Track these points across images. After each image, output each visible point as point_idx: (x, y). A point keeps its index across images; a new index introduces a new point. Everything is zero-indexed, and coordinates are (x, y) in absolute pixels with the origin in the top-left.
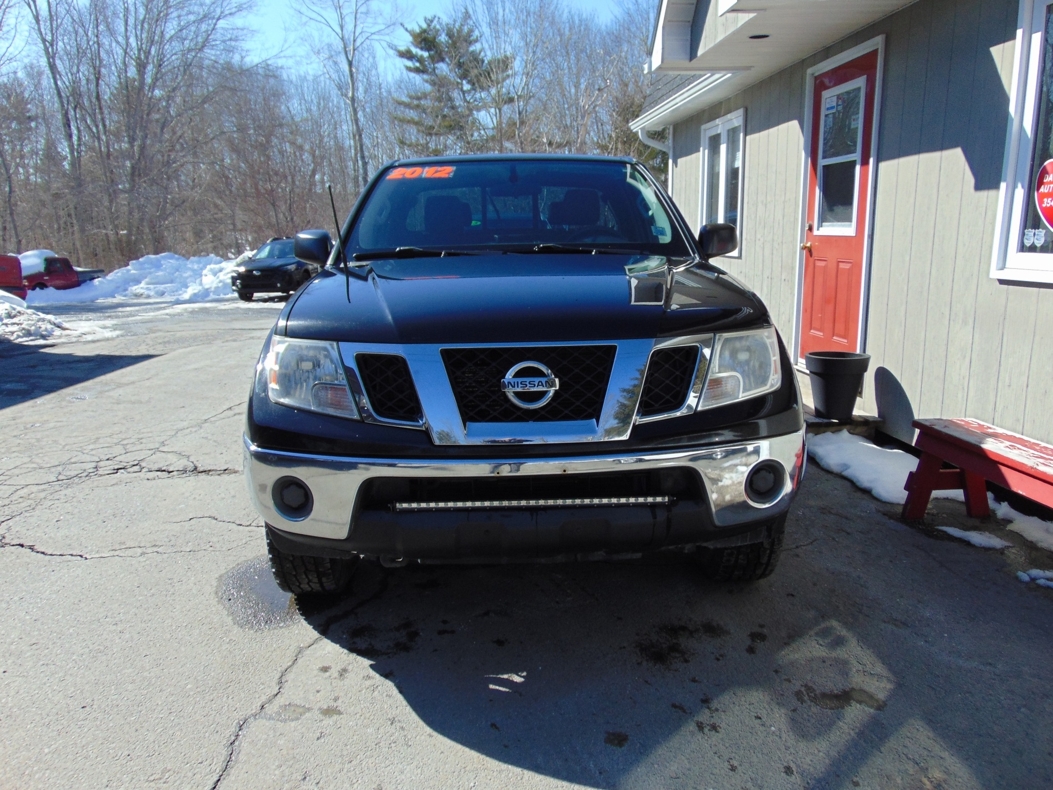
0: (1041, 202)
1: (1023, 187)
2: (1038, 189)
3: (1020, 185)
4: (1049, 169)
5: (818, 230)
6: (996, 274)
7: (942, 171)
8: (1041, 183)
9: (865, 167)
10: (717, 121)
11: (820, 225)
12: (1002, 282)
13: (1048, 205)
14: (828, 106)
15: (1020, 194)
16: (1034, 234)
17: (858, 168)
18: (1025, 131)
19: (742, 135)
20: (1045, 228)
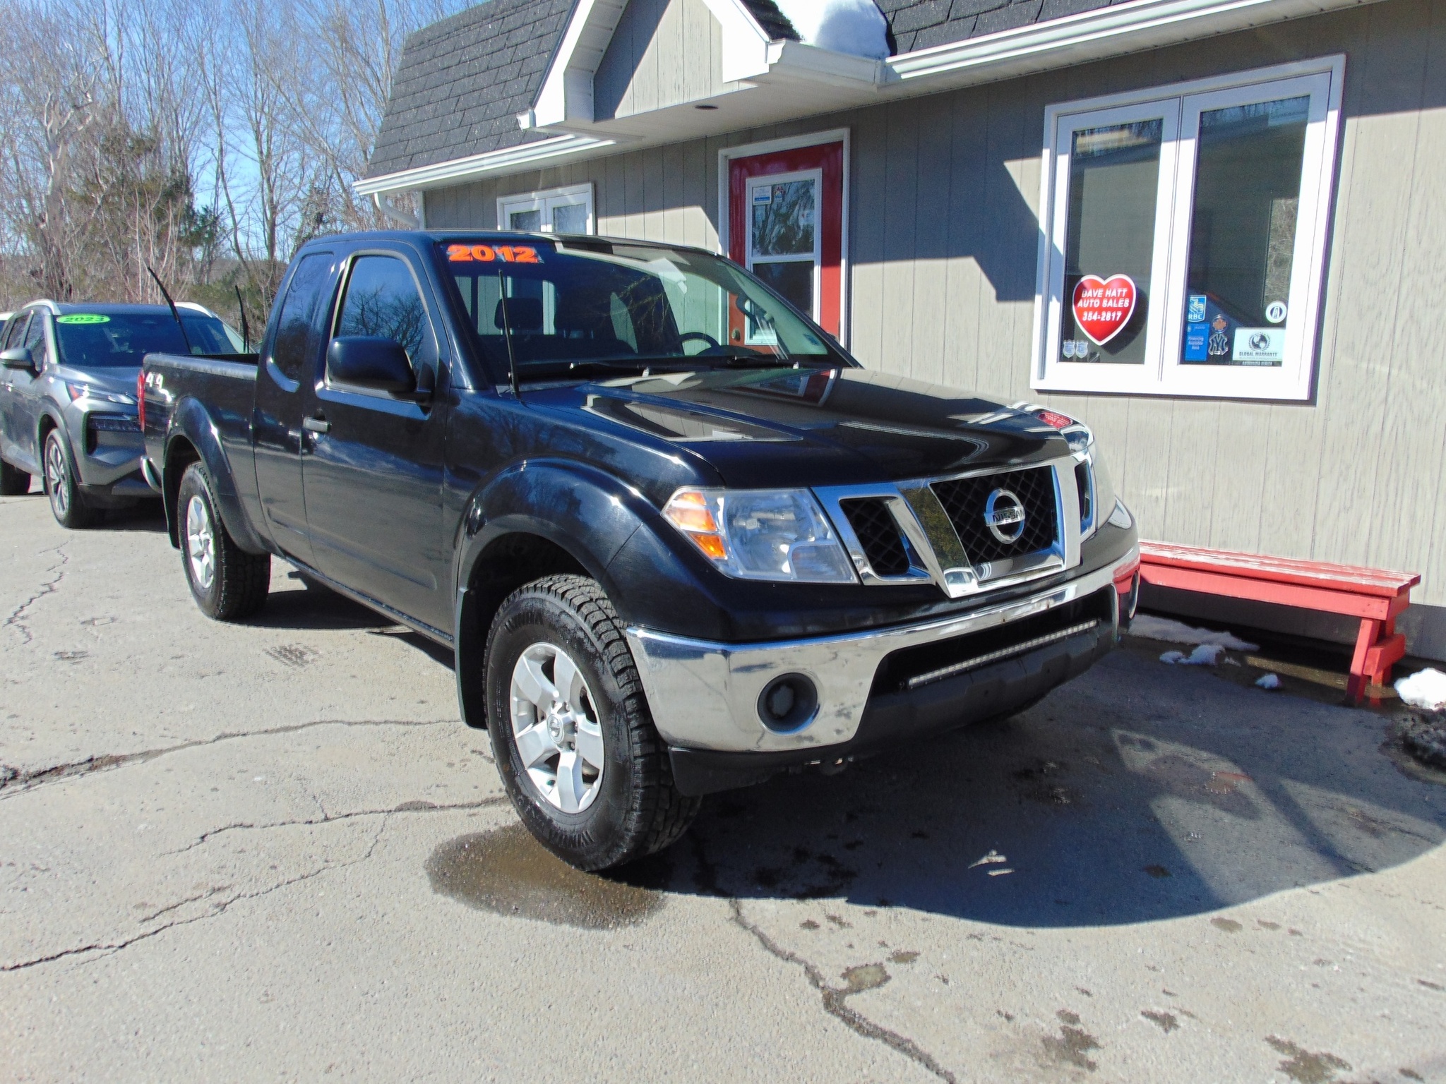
0: (1080, 317)
1: (1058, 300)
2: (1076, 303)
3: (1054, 299)
4: (1087, 285)
5: (751, 337)
6: (1036, 384)
7: (949, 280)
8: (1078, 298)
9: (831, 270)
10: (533, 195)
11: (753, 332)
12: (1040, 392)
13: (1090, 320)
14: (756, 195)
15: (1056, 307)
16: (1075, 346)
17: (817, 270)
18: (1056, 248)
19: (591, 216)
20: (1086, 339)
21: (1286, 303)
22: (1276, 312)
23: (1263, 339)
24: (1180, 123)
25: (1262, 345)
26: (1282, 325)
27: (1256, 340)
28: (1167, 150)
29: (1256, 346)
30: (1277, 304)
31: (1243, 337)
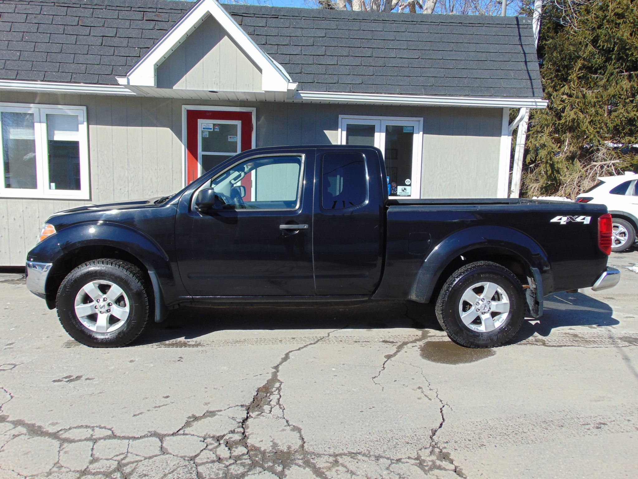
14: (204, 127)
21: (411, 179)
22: (408, 182)
23: (405, 189)
24: (380, 128)
25: (405, 190)
26: (410, 185)
27: (403, 189)
28: (377, 135)
29: (403, 191)
30: (408, 180)
31: (400, 188)
